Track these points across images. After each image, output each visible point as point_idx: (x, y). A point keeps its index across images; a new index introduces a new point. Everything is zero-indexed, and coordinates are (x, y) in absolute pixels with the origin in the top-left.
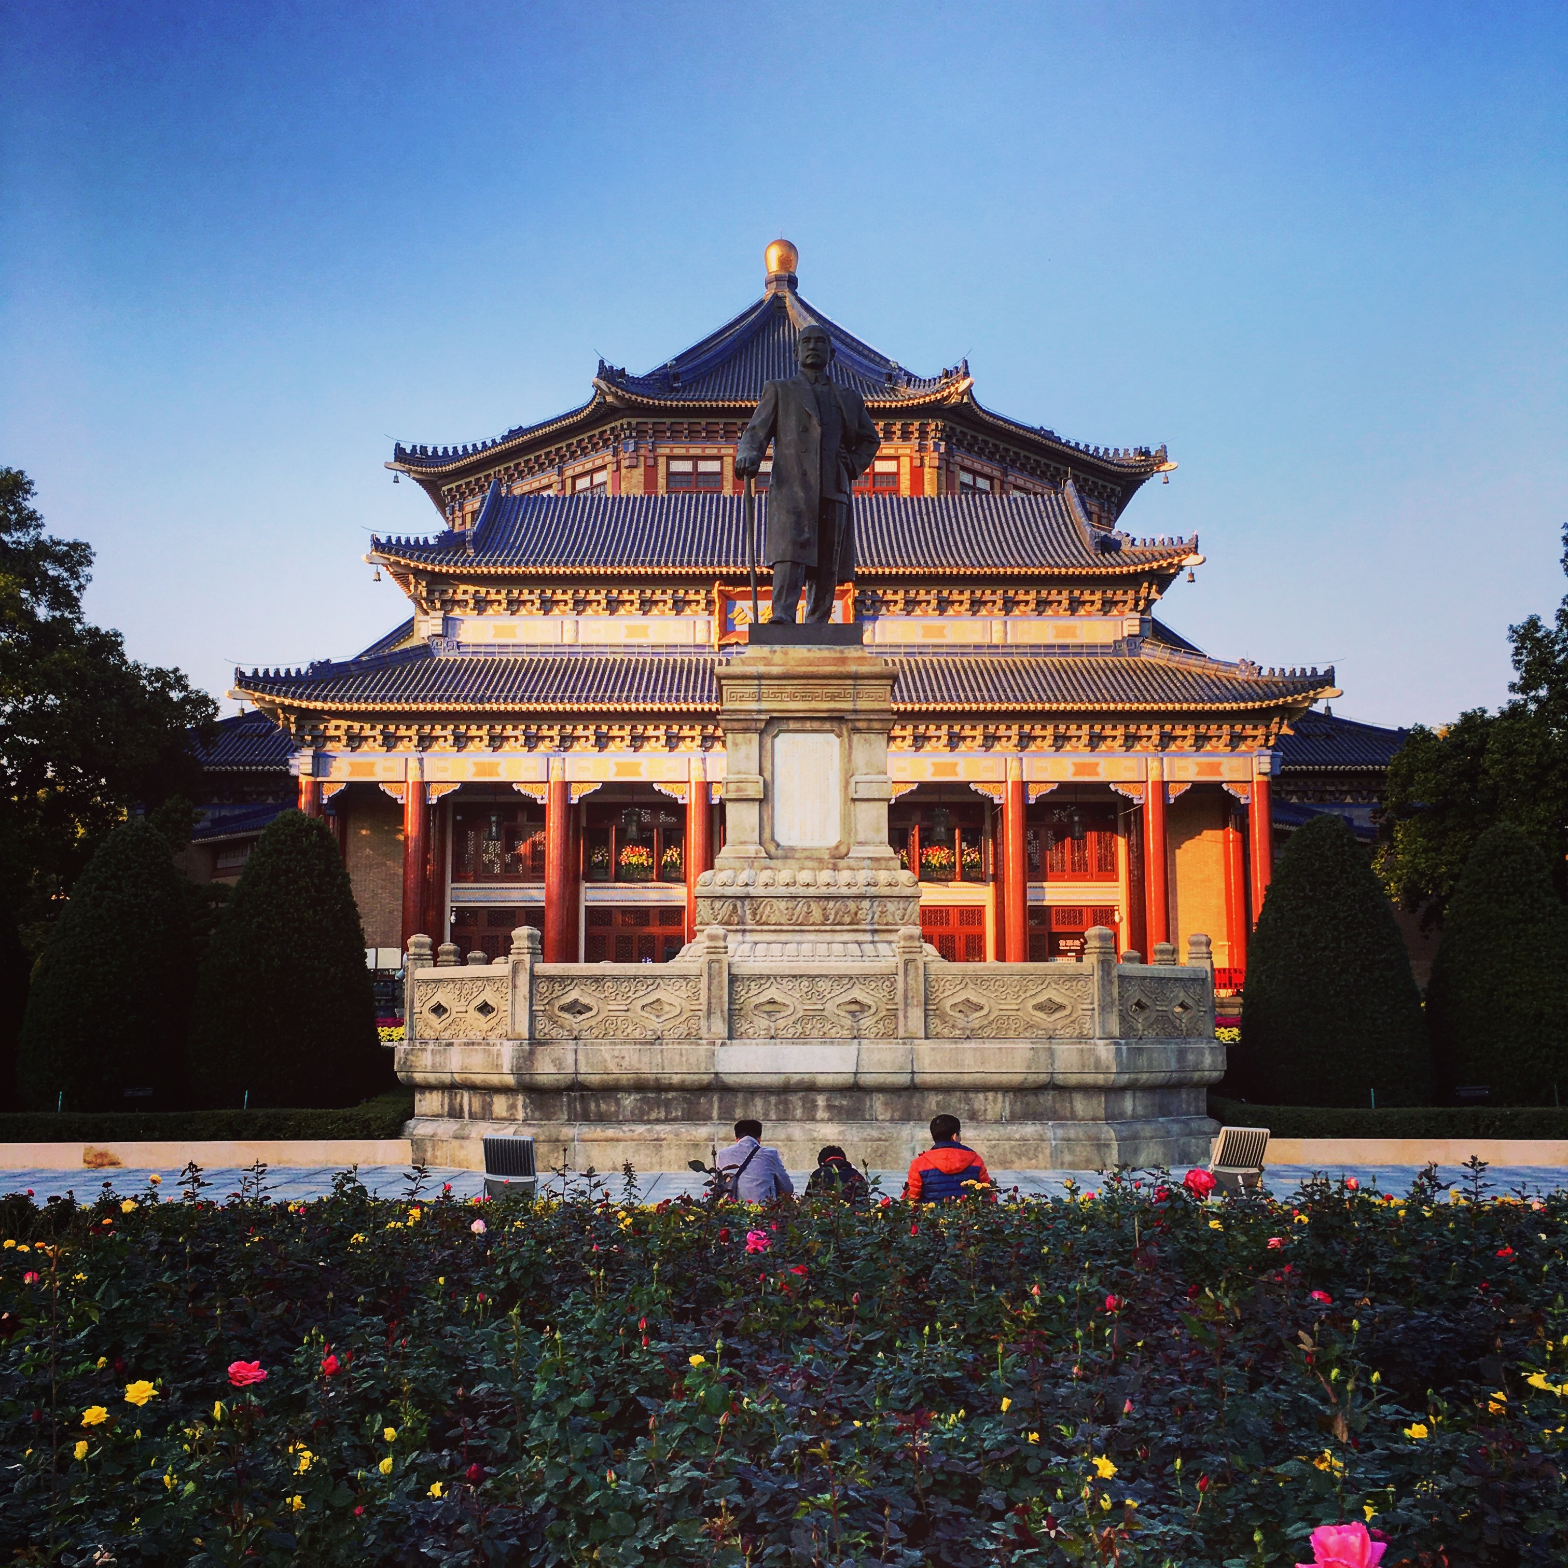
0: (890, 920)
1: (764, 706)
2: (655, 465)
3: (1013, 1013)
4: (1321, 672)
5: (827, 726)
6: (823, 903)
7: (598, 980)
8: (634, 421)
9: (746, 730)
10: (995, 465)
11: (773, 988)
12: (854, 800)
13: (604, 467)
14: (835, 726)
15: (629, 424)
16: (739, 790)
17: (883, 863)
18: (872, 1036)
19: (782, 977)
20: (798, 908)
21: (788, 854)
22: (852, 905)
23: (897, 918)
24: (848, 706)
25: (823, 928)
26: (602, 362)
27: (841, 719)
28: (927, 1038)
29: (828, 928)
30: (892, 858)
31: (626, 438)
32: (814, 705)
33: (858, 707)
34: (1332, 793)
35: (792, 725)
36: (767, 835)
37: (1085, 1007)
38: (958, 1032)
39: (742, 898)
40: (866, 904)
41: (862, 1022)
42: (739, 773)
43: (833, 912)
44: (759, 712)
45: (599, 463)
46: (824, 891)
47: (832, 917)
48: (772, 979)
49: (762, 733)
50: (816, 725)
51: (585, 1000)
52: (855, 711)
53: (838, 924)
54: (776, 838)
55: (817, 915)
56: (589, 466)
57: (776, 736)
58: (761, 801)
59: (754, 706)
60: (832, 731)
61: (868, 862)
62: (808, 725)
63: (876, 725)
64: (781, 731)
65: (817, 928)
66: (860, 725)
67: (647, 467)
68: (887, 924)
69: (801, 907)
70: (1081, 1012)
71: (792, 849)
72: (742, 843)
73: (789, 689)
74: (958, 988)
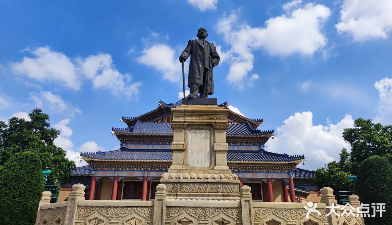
1: (186, 120)
2: (169, 119)
5: (206, 127)
6: (205, 185)
7: (107, 208)
8: (166, 111)
9: (180, 128)
12: (215, 151)
13: (160, 120)
14: (209, 127)
15: (165, 111)
16: (177, 146)
17: (226, 172)
22: (215, 186)
24: (214, 121)
26: (160, 100)
27: (211, 125)
29: (207, 194)
30: (228, 170)
31: (164, 114)
32: (202, 120)
34: (301, 183)
35: (195, 127)
36: (185, 162)
39: (177, 183)
40: (220, 185)
42: (177, 141)
43: (208, 188)
44: (185, 122)
45: (159, 119)
46: (206, 180)
47: (208, 190)
48: (185, 209)
49: (185, 129)
50: (203, 127)
53: (210, 193)
54: (189, 163)
55: (203, 189)
56: (157, 119)
57: (190, 130)
58: (184, 151)
59: (183, 120)
60: (208, 129)
61: (221, 171)
62: (200, 127)
63: (222, 127)
65: (203, 194)
66: (217, 127)
68: (227, 193)
69: (197, 186)
71: (195, 167)
72: (177, 164)
73: (194, 116)
74: (268, 214)
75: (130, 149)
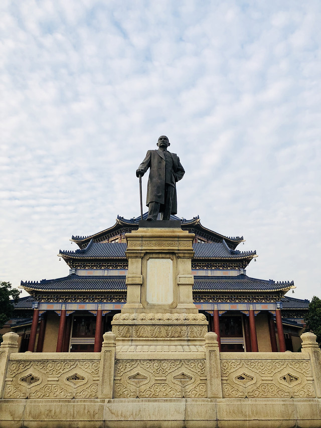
0: (195, 334)
1: (144, 248)
3: (270, 382)
4: (290, 282)
5: (168, 256)
6: (166, 328)
7: (44, 362)
8: (125, 228)
9: (136, 257)
10: (206, 239)
11: (139, 367)
12: (178, 285)
14: (171, 256)
16: (132, 280)
17: (191, 311)
18: (193, 396)
19: (144, 360)
20: (156, 330)
21: (152, 307)
22: (179, 328)
23: (198, 334)
24: (177, 248)
25: (166, 339)
27: (173, 253)
28: (223, 397)
29: (168, 339)
31: (123, 232)
32: (162, 248)
33: (179, 249)
35: (154, 256)
36: (143, 299)
37: (308, 378)
38: (240, 394)
40: (184, 328)
41: (187, 387)
42: (133, 274)
43: (170, 332)
44: (142, 250)
45: (117, 238)
46: (167, 322)
47: (170, 334)
48: (138, 362)
49: (142, 258)
50: (164, 256)
51: (35, 375)
52: (178, 250)
53: (172, 337)
54: (147, 300)
55: (164, 333)
57: (148, 260)
58: (141, 285)
59: (140, 248)
60: (170, 258)
61: (185, 310)
62: (161, 256)
63: (187, 255)
64: (150, 258)
65: (164, 339)
66: (180, 255)
68: (193, 337)
69: (157, 329)
70: (306, 382)
71: (154, 305)
72: (133, 302)
73: (153, 242)
74: (238, 367)
75: (81, 276)
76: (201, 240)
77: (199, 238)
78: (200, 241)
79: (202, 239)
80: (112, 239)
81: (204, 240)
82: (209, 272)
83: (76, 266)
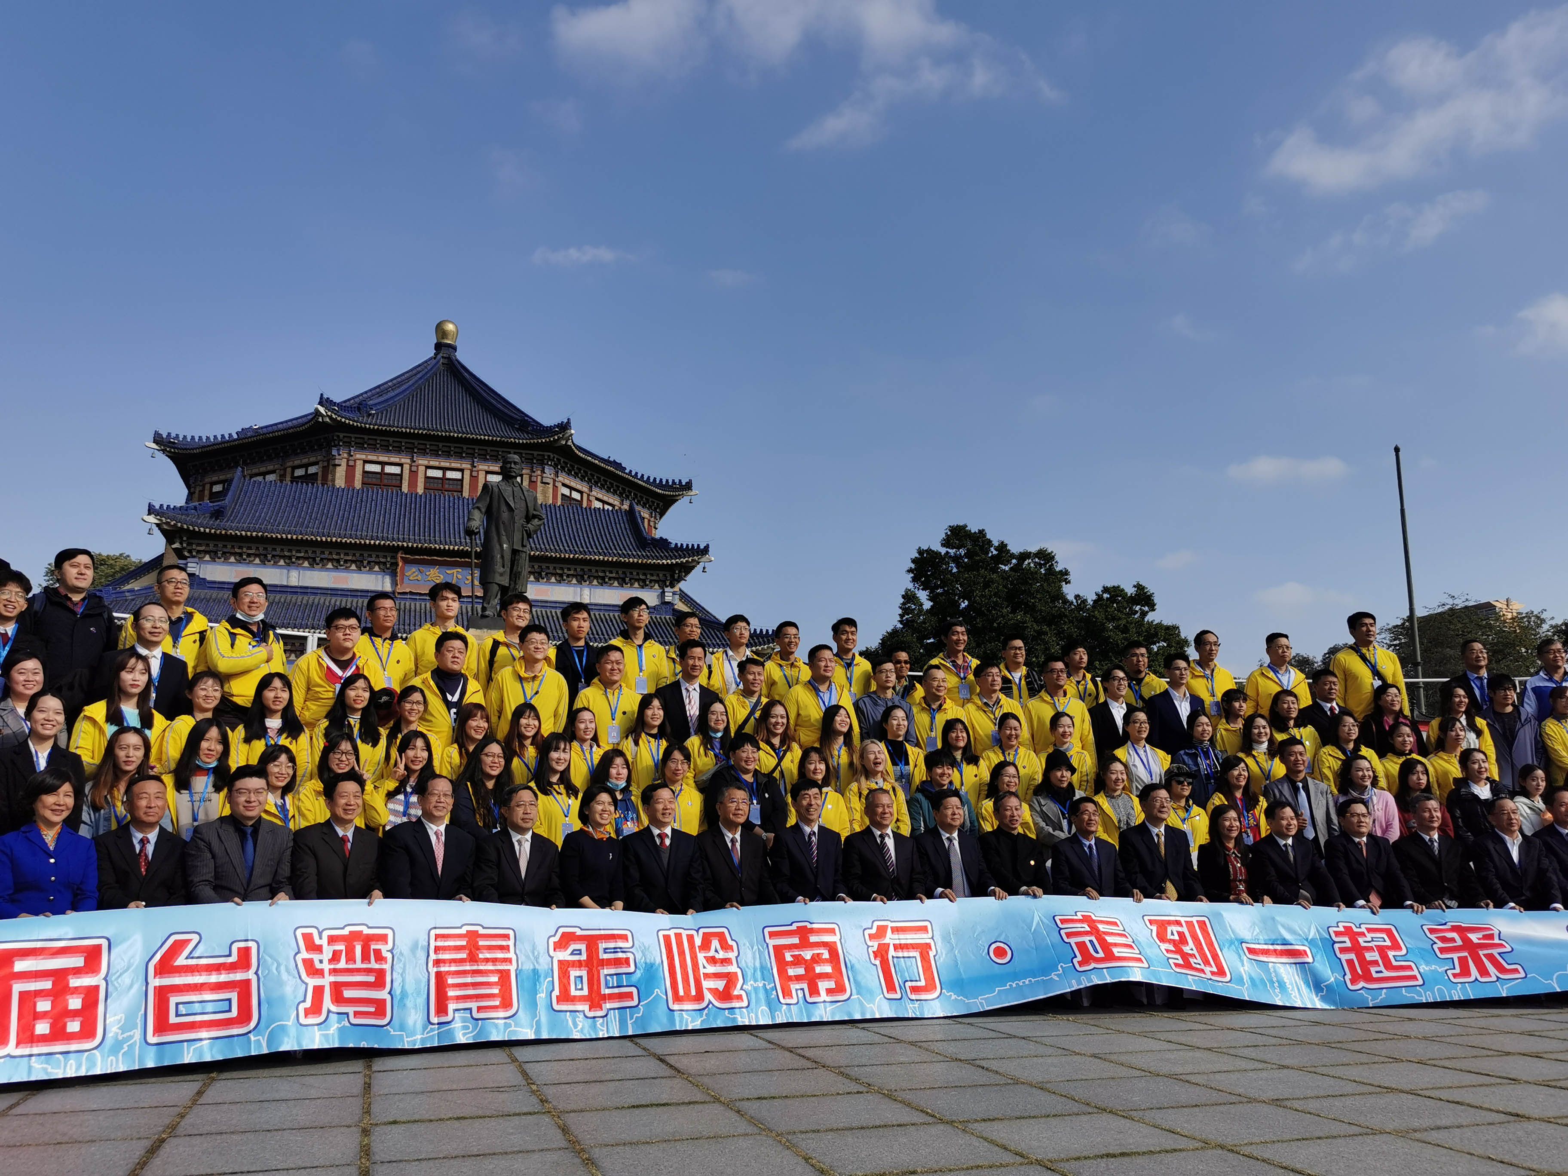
2: (355, 465)
10: (585, 484)
15: (338, 436)
26: (322, 395)
31: (335, 445)
45: (313, 460)
67: (348, 465)
75: (214, 582)
76: (571, 489)
77: (567, 482)
78: (566, 492)
79: (573, 484)
80: (297, 462)
81: (579, 487)
82: (586, 591)
83: (199, 552)
